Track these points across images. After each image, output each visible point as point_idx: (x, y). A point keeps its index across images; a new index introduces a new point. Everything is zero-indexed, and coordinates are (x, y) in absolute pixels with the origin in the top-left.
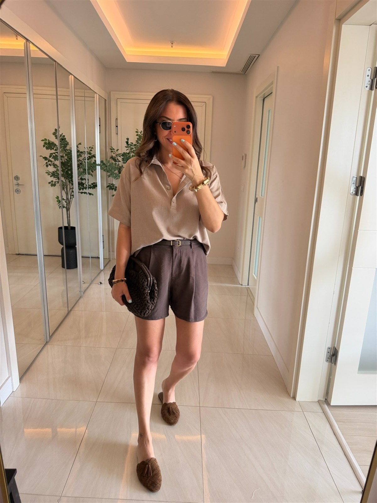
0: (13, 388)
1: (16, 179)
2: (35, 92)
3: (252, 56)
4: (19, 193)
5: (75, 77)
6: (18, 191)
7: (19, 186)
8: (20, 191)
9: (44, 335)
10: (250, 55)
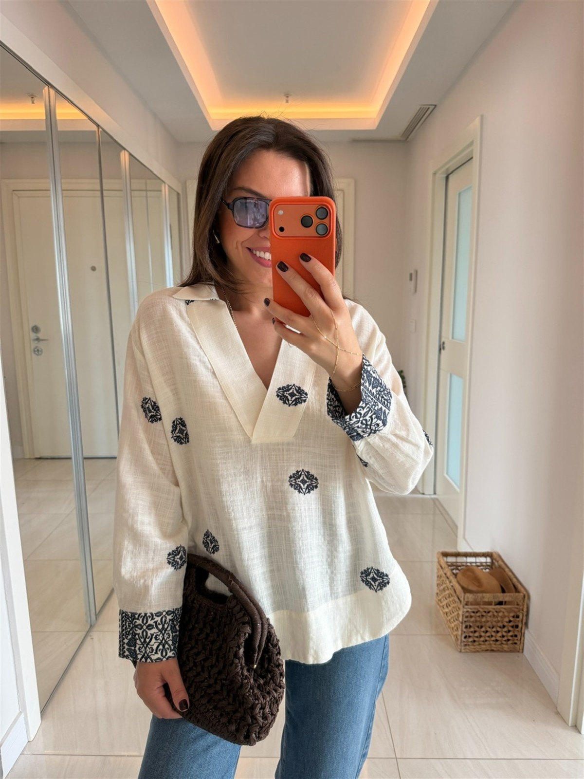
0: (28, 735)
1: (35, 330)
2: (65, 187)
3: (423, 108)
4: (41, 354)
5: (130, 154)
6: (38, 350)
7: (39, 342)
8: (42, 351)
9: (86, 614)
10: (420, 107)
